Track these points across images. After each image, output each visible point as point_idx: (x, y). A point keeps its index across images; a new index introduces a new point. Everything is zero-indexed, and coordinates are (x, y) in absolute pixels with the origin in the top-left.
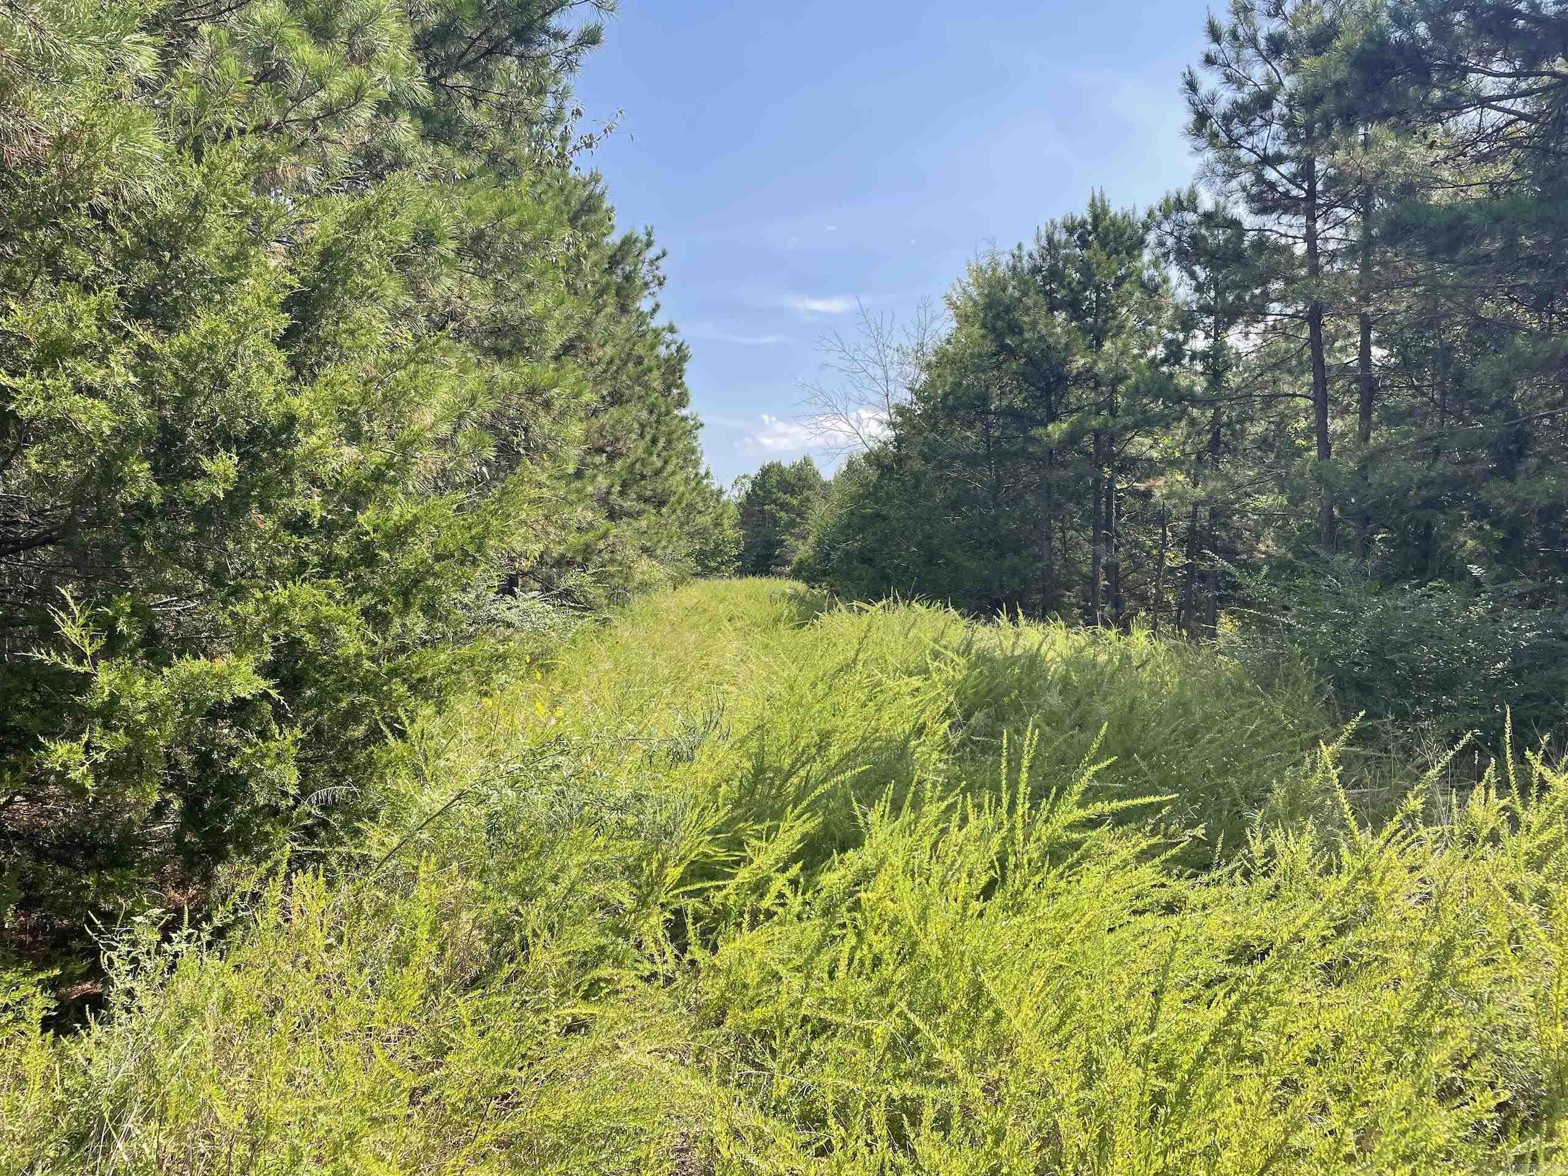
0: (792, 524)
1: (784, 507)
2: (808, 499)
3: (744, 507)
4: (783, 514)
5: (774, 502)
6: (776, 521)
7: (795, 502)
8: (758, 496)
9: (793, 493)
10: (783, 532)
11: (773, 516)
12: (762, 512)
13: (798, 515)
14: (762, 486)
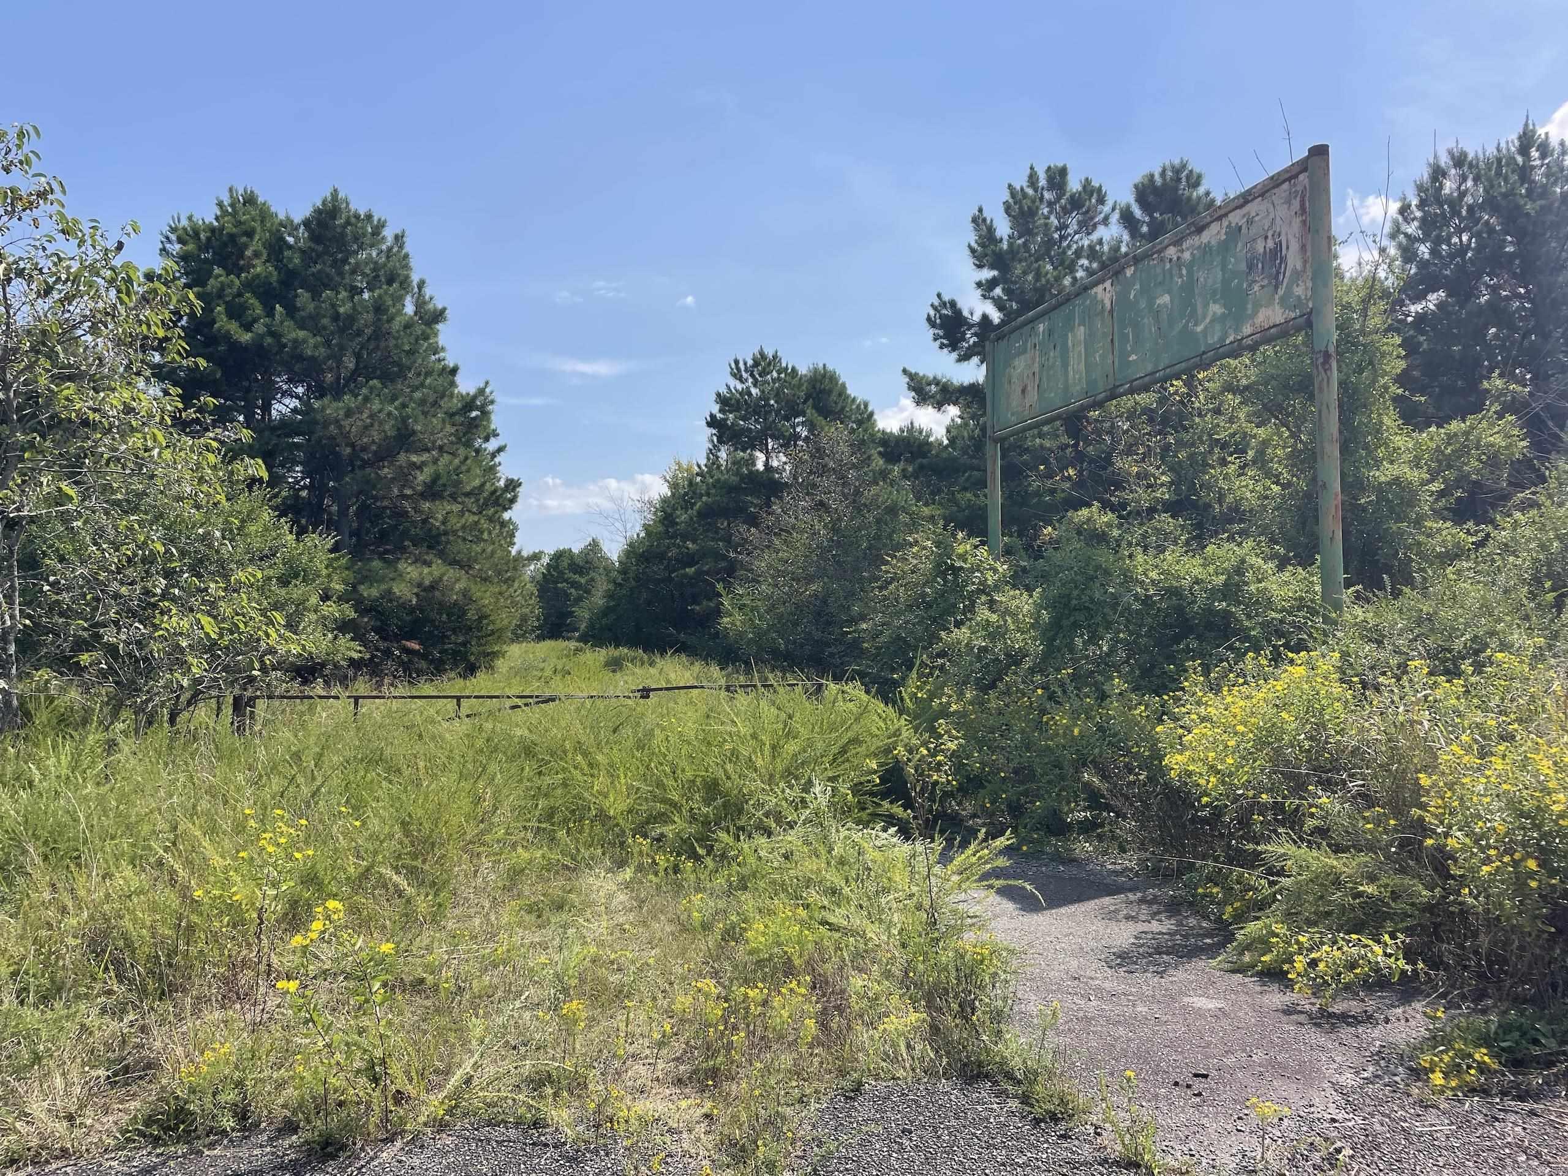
0: (579, 599)
1: (574, 585)
2: (592, 580)
3: (541, 585)
4: (573, 590)
5: (566, 581)
6: (567, 596)
7: (583, 581)
8: (552, 576)
9: (581, 574)
10: (572, 606)
11: (565, 591)
12: (556, 588)
13: (585, 592)
14: (556, 568)
